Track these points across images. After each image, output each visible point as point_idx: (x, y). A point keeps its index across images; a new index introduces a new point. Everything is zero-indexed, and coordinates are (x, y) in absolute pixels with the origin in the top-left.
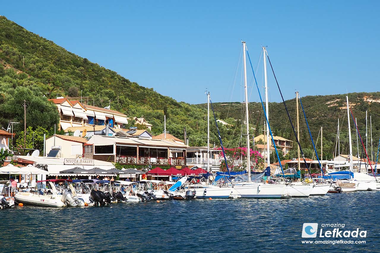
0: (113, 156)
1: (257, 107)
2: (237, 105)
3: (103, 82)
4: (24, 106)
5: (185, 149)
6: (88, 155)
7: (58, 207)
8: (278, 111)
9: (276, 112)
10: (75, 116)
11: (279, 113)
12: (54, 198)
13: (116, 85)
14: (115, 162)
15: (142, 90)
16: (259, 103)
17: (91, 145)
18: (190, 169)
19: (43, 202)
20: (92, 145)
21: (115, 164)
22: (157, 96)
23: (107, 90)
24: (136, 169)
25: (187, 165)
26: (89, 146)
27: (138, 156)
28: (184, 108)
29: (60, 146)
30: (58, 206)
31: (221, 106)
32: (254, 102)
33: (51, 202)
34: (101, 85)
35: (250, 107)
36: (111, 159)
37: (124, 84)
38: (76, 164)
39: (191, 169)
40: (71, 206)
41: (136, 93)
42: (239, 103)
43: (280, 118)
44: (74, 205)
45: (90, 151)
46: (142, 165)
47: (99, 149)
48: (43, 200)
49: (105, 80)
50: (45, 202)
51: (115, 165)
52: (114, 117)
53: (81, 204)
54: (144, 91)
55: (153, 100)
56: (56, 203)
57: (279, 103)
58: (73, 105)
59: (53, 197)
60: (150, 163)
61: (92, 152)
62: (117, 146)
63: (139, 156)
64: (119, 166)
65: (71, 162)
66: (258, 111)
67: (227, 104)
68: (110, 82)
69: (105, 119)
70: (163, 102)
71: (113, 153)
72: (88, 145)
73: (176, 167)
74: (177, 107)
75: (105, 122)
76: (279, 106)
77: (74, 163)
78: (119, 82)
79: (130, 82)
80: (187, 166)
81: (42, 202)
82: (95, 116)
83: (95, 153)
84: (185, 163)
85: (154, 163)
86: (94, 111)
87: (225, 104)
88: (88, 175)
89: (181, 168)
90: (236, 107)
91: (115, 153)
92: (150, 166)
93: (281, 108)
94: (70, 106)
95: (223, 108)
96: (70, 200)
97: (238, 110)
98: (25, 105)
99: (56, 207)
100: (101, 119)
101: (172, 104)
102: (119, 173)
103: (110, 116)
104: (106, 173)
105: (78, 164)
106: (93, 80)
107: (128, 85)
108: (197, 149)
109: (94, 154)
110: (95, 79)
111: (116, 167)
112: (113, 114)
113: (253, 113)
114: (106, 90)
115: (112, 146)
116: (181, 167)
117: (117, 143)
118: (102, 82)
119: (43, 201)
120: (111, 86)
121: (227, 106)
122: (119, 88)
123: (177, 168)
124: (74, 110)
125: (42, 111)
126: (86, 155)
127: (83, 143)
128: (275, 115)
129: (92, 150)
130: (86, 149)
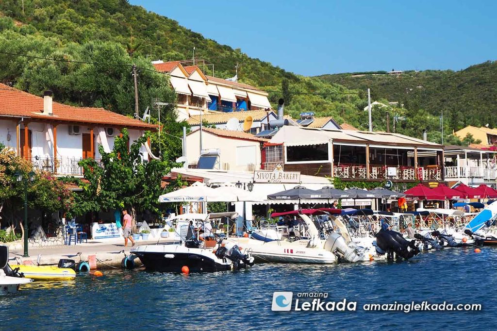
0: (328, 165)
1: (418, 79)
2: (381, 77)
3: (159, 39)
4: (134, 76)
5: (441, 150)
6: (273, 164)
7: (325, 264)
8: (457, 86)
9: (454, 88)
10: (194, 95)
11: (460, 90)
12: (313, 246)
13: (182, 45)
14: (332, 177)
15: (228, 53)
16: (421, 72)
17: (280, 146)
18: (451, 188)
19: (292, 254)
20: (282, 144)
21: (333, 179)
22: (254, 63)
23: (173, 54)
24: (365, 189)
25: (446, 180)
26: (276, 148)
27: (368, 165)
28: (305, 82)
29: (218, 149)
30: (326, 262)
31: (353, 80)
32: (411, 70)
33: (310, 254)
34: (157, 44)
35: (405, 79)
36: (324, 172)
37: (196, 42)
38: (272, 182)
39: (453, 188)
40: (348, 262)
41: (219, 57)
42: (384, 73)
43: (461, 98)
44: (353, 258)
45: (277, 156)
46: (375, 181)
47: (296, 153)
48: (289, 251)
49: (162, 36)
50: (295, 255)
51: (333, 182)
52: (248, 97)
53: (364, 256)
54: (231, 54)
55: (250, 70)
56: (321, 256)
57: (458, 72)
58: (188, 75)
59: (311, 244)
60: (386, 178)
61: (280, 158)
62: (334, 145)
63: (370, 164)
64: (341, 183)
65: (265, 178)
66: (420, 87)
67: (363, 75)
68: (172, 38)
69: (235, 100)
70: (268, 72)
71: (328, 160)
72: (272, 146)
73: (430, 183)
74: (292, 81)
75: (234, 105)
76: (458, 76)
77: (269, 179)
78: (186, 39)
79: (204, 38)
80: (446, 183)
81: (289, 255)
82: (219, 95)
83: (288, 161)
84: (442, 177)
85: (393, 178)
86: (216, 85)
87: (359, 76)
88: (293, 202)
89: (437, 186)
90: (379, 79)
91: (331, 159)
92: (389, 183)
93: (462, 80)
94: (184, 77)
95: (356, 83)
96: (343, 250)
97: (383, 85)
98: (135, 72)
99: (321, 263)
100: (229, 101)
101: (283, 75)
102: (342, 196)
103: (243, 94)
104: (320, 196)
105: (275, 182)
106: (141, 36)
107: (203, 44)
108: (459, 149)
109: (287, 163)
110: (146, 35)
111: (335, 186)
112: (246, 91)
113: (411, 90)
114: (169, 53)
115: (326, 146)
116: (437, 183)
117: (335, 140)
118: (157, 39)
119: (290, 253)
120: (173, 46)
121: (362, 78)
122: (188, 50)
123: (431, 186)
124: (191, 83)
125: (148, 86)
126: (269, 164)
127: (261, 142)
128: (452, 93)
129: (280, 154)
130: (268, 153)
